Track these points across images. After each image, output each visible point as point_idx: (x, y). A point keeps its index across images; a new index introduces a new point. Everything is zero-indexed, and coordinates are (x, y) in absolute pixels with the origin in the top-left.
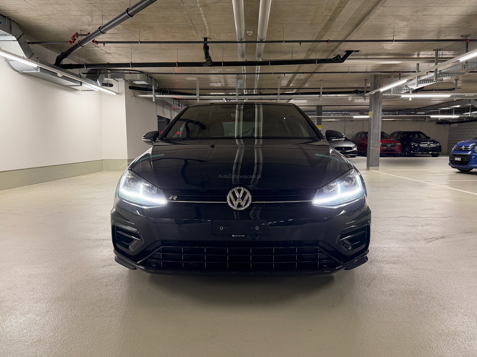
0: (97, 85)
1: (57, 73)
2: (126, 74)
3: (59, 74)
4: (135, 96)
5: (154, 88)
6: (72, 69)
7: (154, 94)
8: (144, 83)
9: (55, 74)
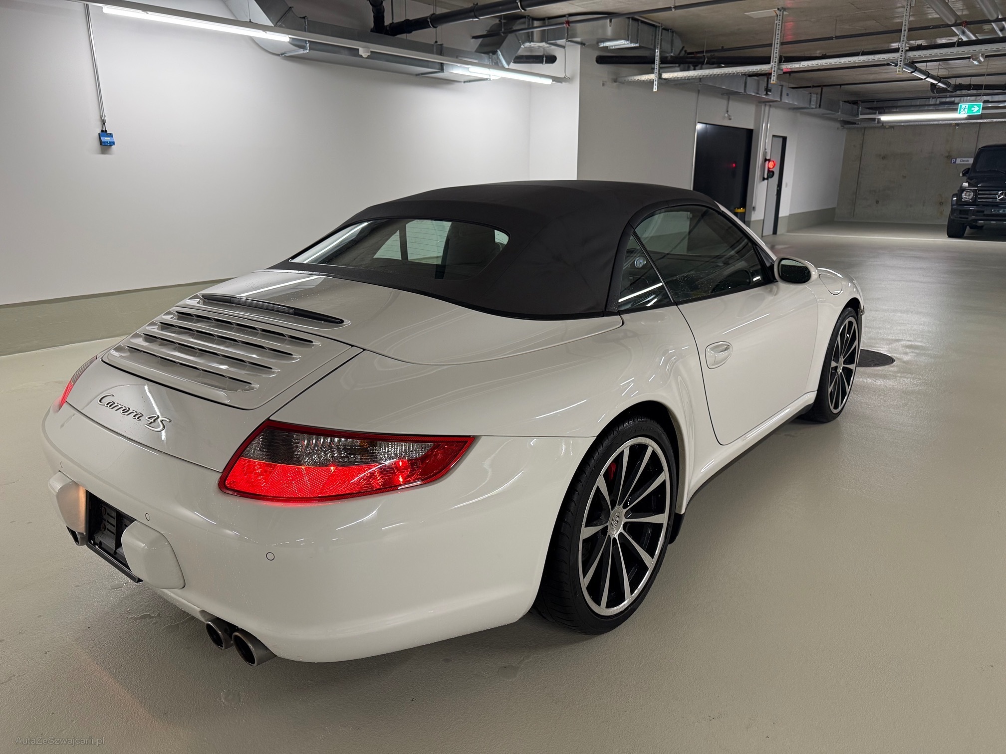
0: (497, 65)
1: (358, 49)
2: (579, 25)
3: (363, 52)
4: (615, 81)
5: (658, 53)
6: (410, 32)
7: (657, 70)
8: (624, 44)
9: (354, 52)
